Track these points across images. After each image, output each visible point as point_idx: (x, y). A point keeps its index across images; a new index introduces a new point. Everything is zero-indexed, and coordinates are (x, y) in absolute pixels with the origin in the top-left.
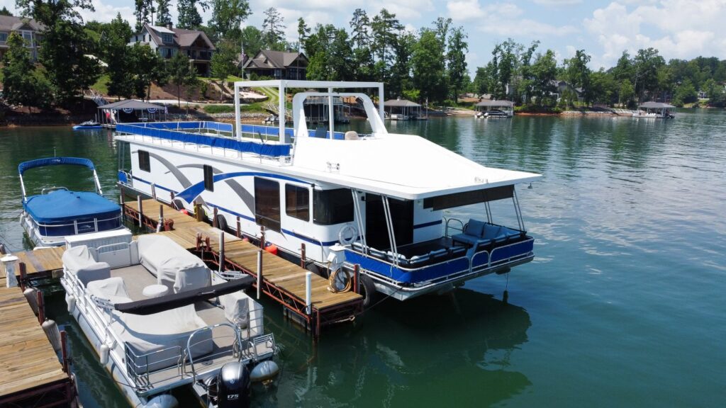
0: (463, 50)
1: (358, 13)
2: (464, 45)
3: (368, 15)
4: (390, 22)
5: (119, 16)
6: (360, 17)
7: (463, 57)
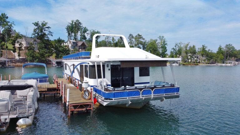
0: (166, 46)
1: (130, 35)
2: (166, 44)
3: (133, 35)
4: (141, 37)
5: (59, 38)
6: (131, 36)
7: (166, 48)
